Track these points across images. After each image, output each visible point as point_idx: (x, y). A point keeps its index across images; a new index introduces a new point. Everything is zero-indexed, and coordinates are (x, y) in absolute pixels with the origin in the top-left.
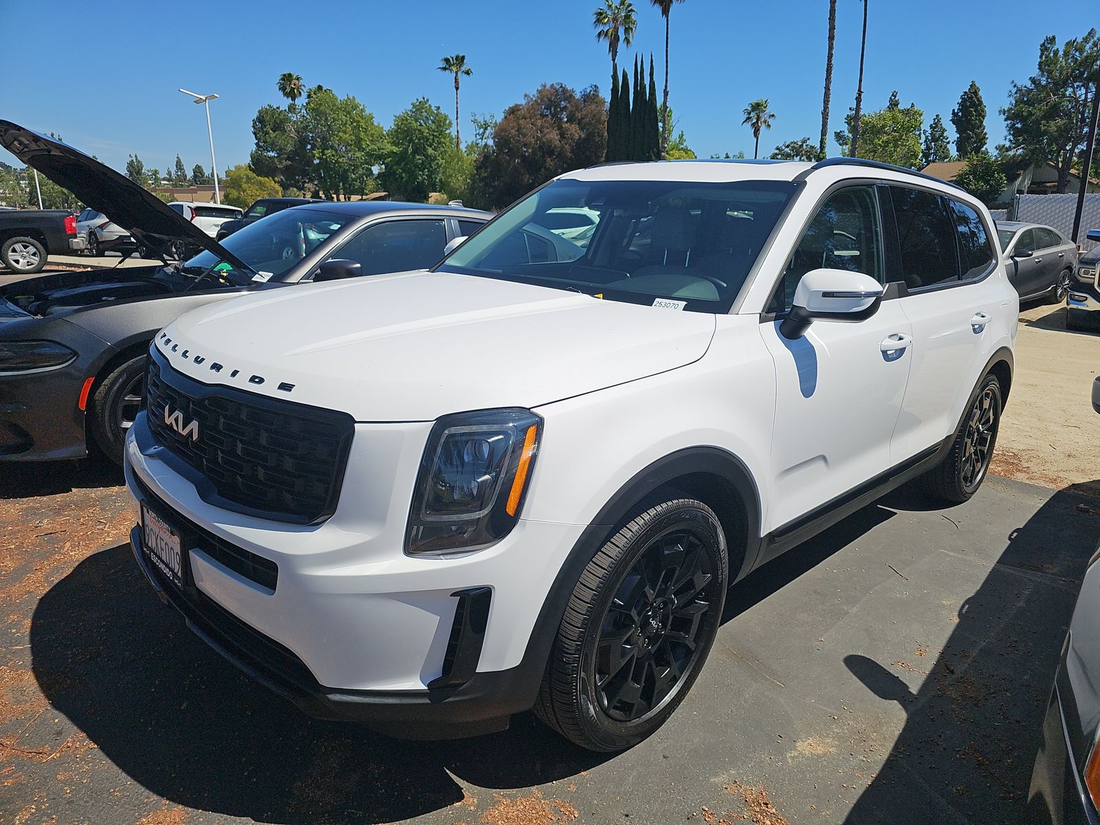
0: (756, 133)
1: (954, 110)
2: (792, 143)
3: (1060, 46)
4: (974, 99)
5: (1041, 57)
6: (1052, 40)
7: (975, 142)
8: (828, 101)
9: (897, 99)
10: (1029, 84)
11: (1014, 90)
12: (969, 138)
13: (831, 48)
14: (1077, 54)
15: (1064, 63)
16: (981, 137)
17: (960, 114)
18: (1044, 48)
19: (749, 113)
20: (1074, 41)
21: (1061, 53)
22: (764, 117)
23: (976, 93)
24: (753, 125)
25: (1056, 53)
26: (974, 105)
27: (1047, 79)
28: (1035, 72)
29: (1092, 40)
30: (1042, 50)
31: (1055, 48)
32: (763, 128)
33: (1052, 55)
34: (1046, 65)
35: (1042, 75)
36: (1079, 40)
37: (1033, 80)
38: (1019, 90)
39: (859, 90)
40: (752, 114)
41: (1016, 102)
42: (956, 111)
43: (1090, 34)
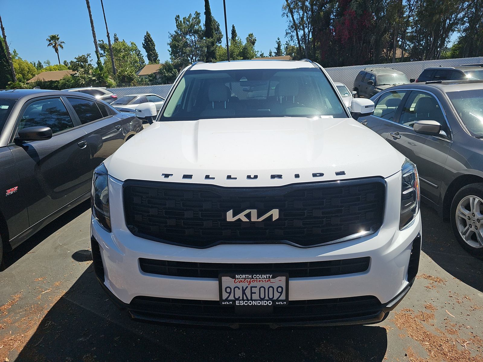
0: (56, 50)
1: (143, 43)
2: (83, 56)
3: (181, 19)
4: (149, 38)
5: (176, 23)
6: (178, 16)
7: (154, 56)
8: (95, 37)
9: (117, 37)
10: (175, 33)
11: (170, 36)
12: (151, 55)
13: (90, 12)
14: (188, 22)
15: (184, 26)
16: (156, 54)
17: (145, 44)
18: (177, 20)
19: (50, 41)
20: (186, 18)
21: (182, 22)
22: (58, 42)
23: (149, 36)
24: (54, 47)
25: (181, 21)
26: (149, 41)
27: (180, 32)
28: (176, 29)
29: (191, 18)
30: (176, 20)
31: (180, 20)
32: (59, 48)
33: (180, 22)
34: (179, 26)
35: (178, 30)
36: (187, 17)
37: (176, 32)
38: (172, 36)
39: (107, 32)
40: (52, 42)
41: (172, 40)
42: (144, 43)
43: (190, 15)
